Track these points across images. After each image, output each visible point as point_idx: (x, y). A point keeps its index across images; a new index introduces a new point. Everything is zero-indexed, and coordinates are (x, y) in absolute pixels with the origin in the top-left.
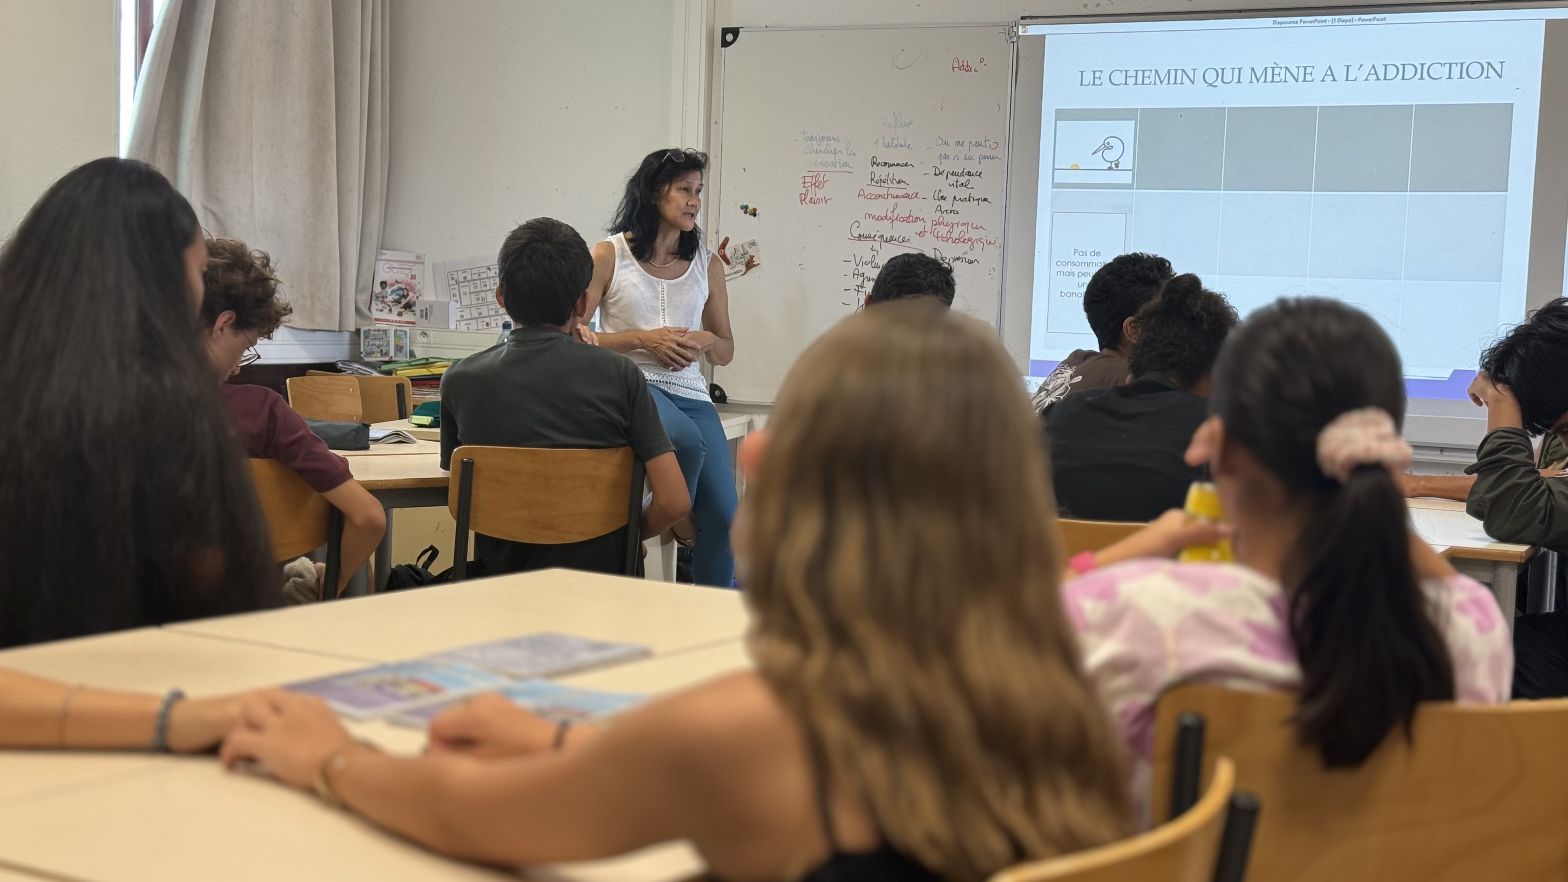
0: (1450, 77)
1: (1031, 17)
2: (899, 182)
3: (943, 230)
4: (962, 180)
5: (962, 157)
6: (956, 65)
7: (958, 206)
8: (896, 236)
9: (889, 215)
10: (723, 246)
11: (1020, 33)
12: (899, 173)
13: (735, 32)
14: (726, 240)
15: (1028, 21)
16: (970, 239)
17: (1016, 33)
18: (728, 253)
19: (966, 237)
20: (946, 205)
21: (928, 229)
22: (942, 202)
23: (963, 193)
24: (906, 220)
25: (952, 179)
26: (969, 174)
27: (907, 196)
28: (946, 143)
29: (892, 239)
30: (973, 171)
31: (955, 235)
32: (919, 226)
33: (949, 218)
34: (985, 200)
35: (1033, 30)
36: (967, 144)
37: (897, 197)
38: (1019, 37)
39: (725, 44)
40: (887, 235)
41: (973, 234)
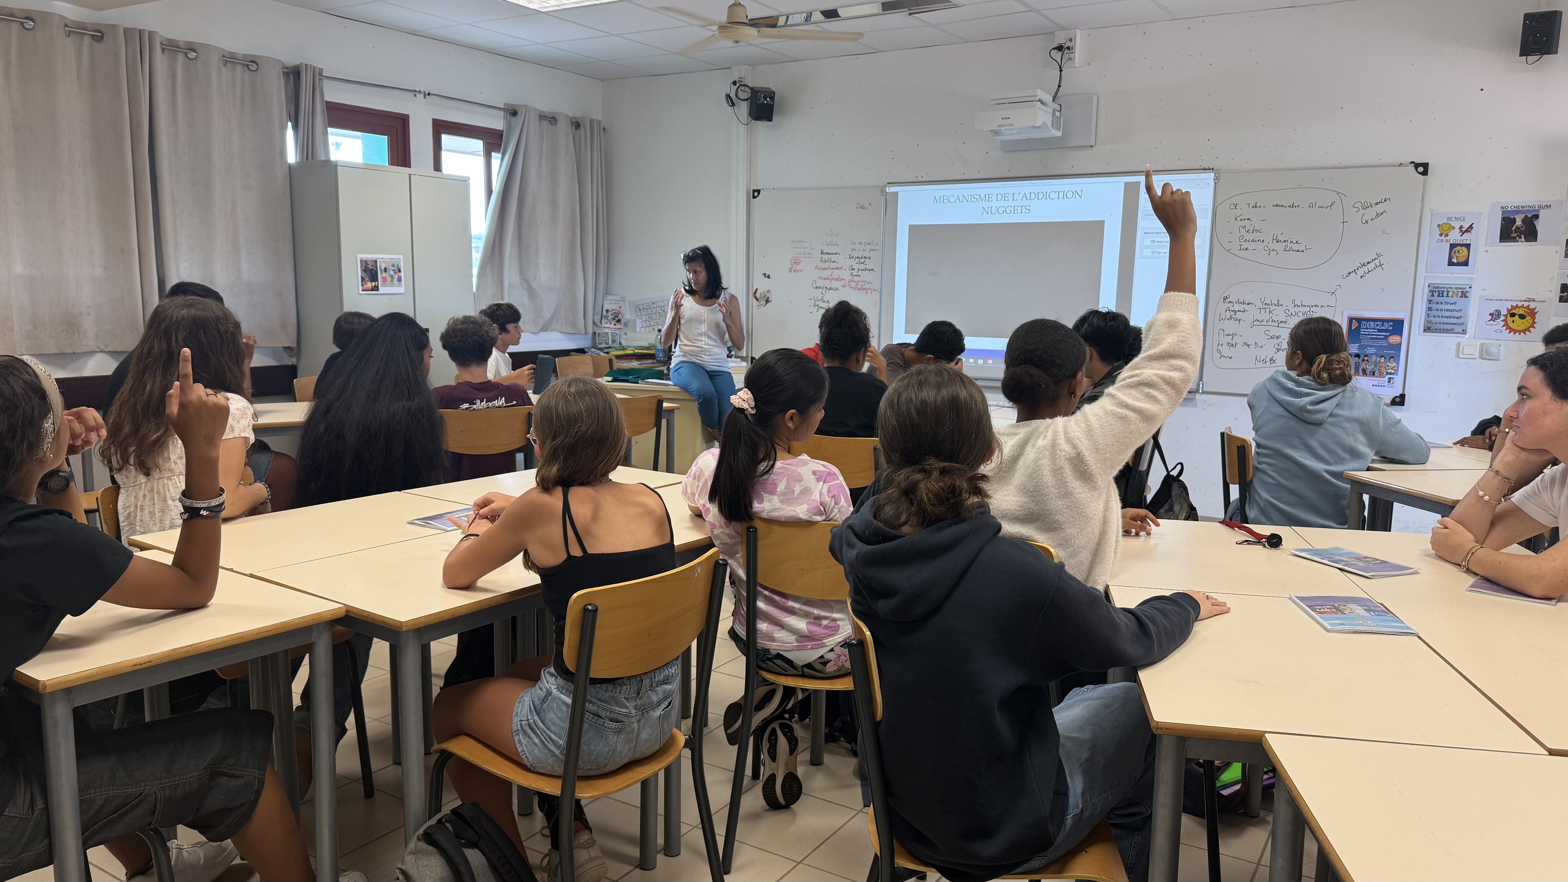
1: (892, 183)
2: (833, 262)
3: (853, 284)
4: (862, 260)
5: (861, 250)
6: (858, 206)
7: (860, 273)
8: (833, 287)
9: (829, 277)
10: (755, 292)
11: (887, 191)
12: (833, 257)
13: (759, 191)
14: (757, 289)
15: (891, 185)
16: (865, 289)
17: (885, 191)
18: (758, 295)
19: (864, 287)
20: (855, 272)
21: (847, 284)
22: (853, 271)
23: (862, 267)
24: (837, 279)
25: (857, 260)
26: (865, 258)
27: (837, 268)
28: (855, 244)
29: (831, 289)
30: (867, 257)
31: (859, 287)
32: (843, 283)
33: (856, 279)
34: (872, 270)
35: (893, 189)
36: (864, 244)
37: (833, 269)
38: (886, 193)
39: (754, 197)
40: (828, 287)
41: (867, 286)
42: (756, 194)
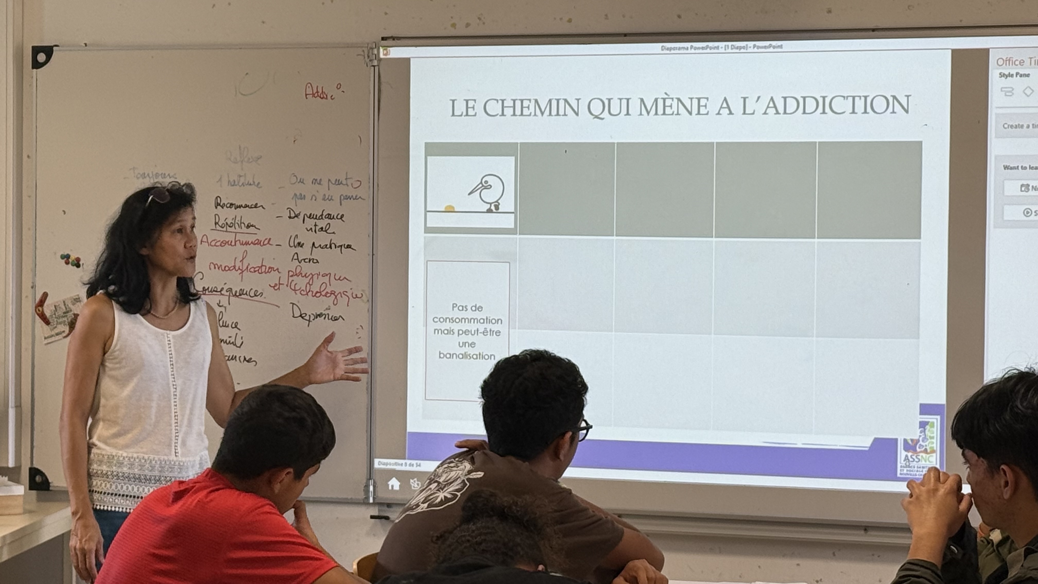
0: (853, 112)
1: (393, 38)
2: (248, 227)
3: (301, 282)
4: (322, 223)
5: (320, 197)
6: (309, 91)
7: (318, 254)
8: (247, 289)
9: (238, 264)
10: (42, 303)
11: (382, 56)
12: (248, 216)
13: (49, 51)
14: (45, 295)
15: (390, 42)
16: (333, 293)
17: (377, 56)
18: (48, 310)
19: (329, 290)
20: (304, 253)
21: (284, 281)
22: (298, 250)
23: (323, 238)
24: (258, 270)
25: (310, 223)
26: (329, 216)
27: (258, 243)
28: (302, 181)
29: (242, 293)
30: (334, 213)
31: (315, 288)
32: (273, 278)
33: (307, 268)
34: (349, 246)
35: (396, 52)
36: (324, 182)
37: (247, 243)
38: (380, 60)
39: (36, 65)
40: (236, 289)
41: (337, 287)
42: (41, 57)
